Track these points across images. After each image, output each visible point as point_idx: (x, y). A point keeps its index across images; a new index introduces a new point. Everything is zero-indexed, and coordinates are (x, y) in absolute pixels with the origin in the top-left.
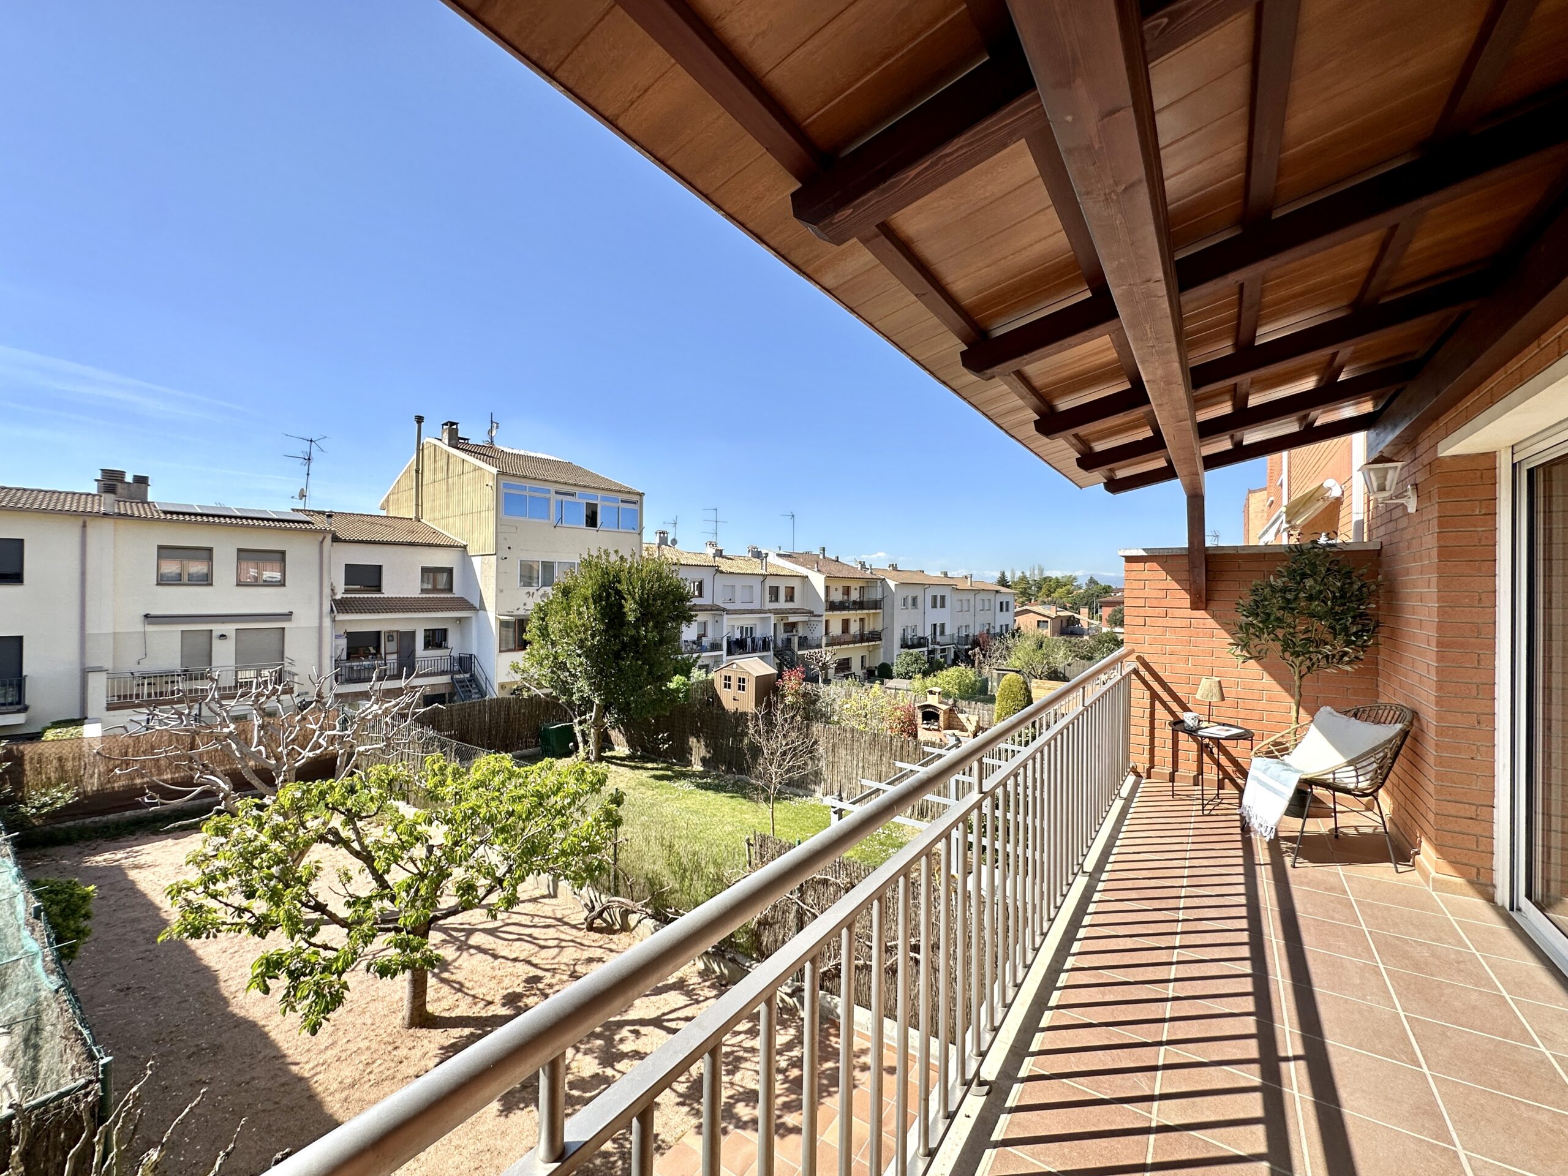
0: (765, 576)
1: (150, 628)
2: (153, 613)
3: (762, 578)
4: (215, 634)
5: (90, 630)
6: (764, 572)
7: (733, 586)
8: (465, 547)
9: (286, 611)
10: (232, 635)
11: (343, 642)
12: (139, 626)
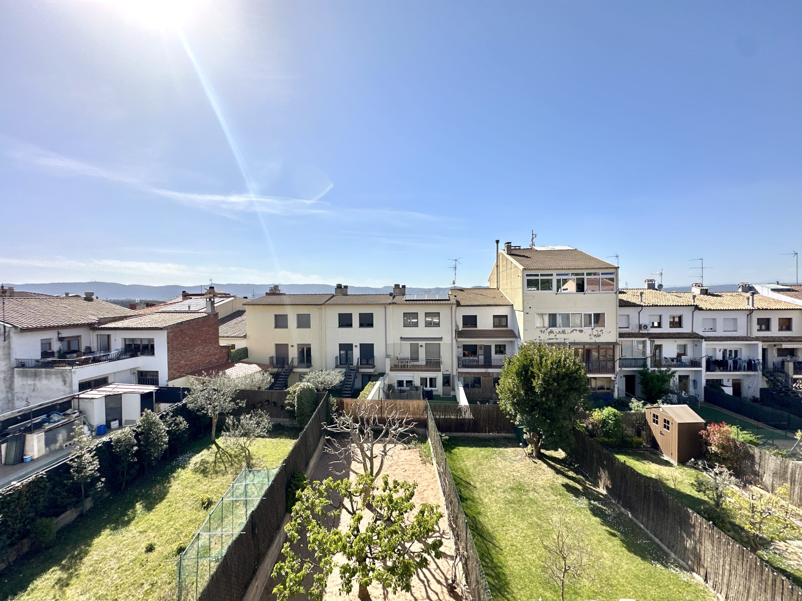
0: (751, 311)
1: (402, 342)
2: (403, 337)
3: (748, 312)
4: (419, 345)
5: (388, 342)
6: (750, 307)
7: (714, 320)
8: (512, 305)
9: (440, 337)
10: (424, 345)
11: (461, 350)
12: (398, 341)
